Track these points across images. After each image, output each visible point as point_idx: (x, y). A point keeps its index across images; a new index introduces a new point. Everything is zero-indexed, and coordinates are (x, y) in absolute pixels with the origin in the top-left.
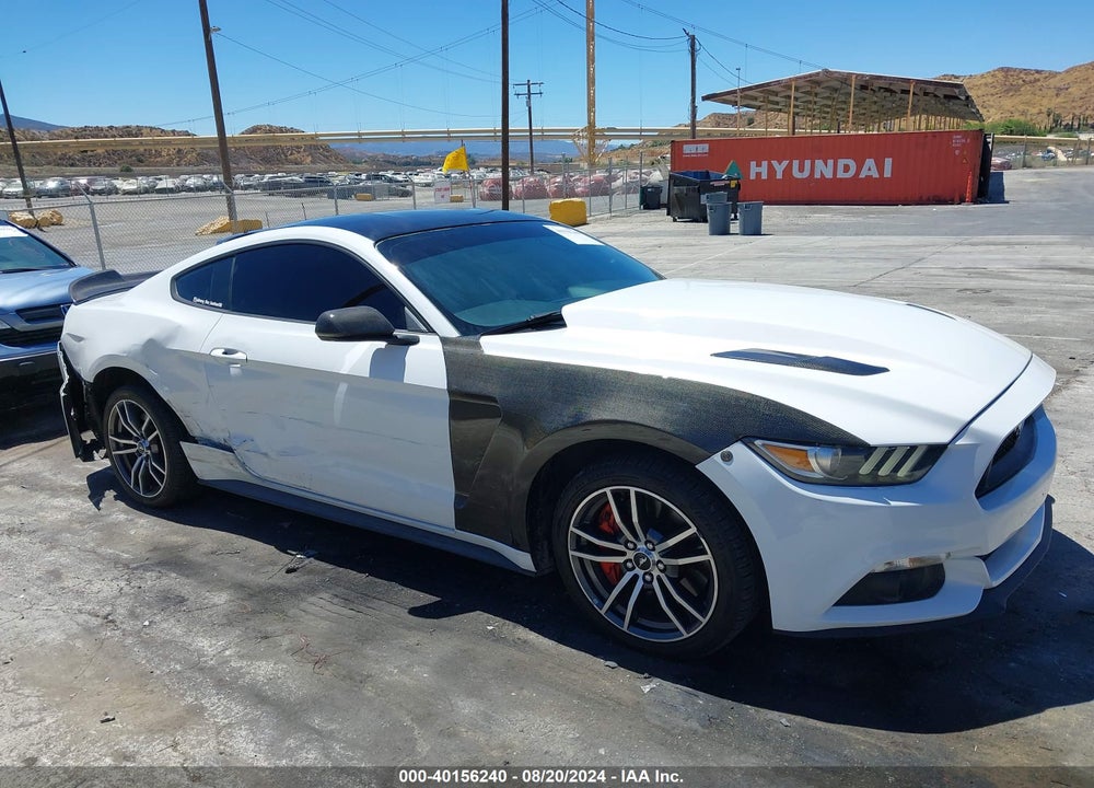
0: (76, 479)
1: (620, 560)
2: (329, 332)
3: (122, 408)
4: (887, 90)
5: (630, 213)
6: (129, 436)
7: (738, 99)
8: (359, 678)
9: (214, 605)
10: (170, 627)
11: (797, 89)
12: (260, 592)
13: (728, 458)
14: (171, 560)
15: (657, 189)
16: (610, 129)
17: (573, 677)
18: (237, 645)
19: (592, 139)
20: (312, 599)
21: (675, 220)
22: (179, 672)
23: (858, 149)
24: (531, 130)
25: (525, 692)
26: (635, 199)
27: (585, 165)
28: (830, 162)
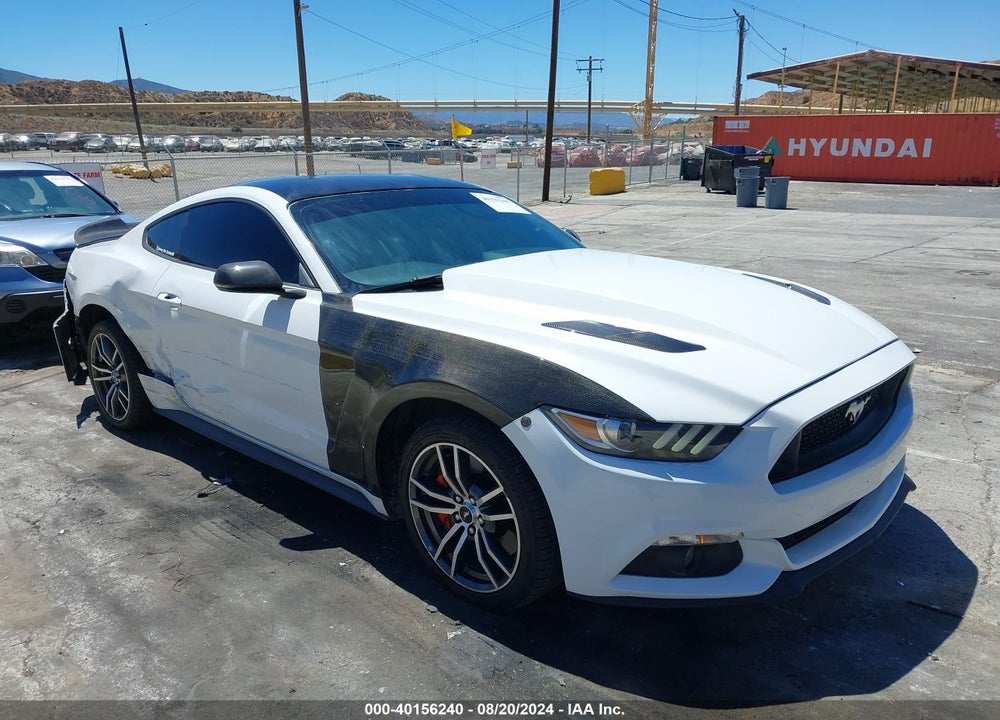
0: (75, 399)
1: (450, 512)
2: (225, 282)
3: (99, 341)
4: (935, 72)
5: (667, 183)
6: (104, 365)
7: (782, 78)
8: (208, 598)
9: (125, 521)
10: (79, 537)
11: (842, 69)
12: (168, 513)
13: (527, 423)
14: (113, 478)
15: (697, 161)
16: (666, 104)
17: (392, 617)
18: (124, 558)
19: (649, 113)
20: (206, 523)
21: (709, 191)
22: (65, 578)
23: (897, 129)
24: (590, 103)
25: (343, 626)
26: (676, 170)
27: (641, 137)
28: (869, 141)
